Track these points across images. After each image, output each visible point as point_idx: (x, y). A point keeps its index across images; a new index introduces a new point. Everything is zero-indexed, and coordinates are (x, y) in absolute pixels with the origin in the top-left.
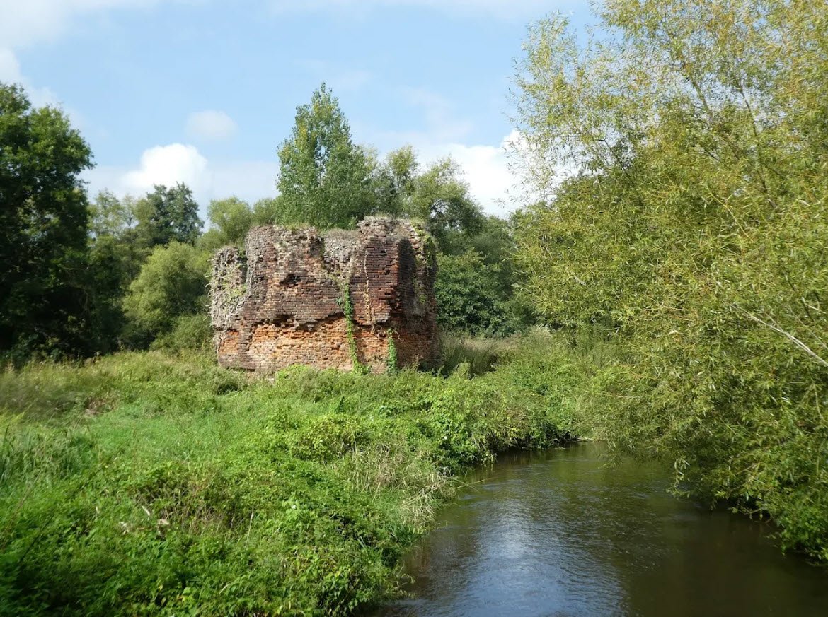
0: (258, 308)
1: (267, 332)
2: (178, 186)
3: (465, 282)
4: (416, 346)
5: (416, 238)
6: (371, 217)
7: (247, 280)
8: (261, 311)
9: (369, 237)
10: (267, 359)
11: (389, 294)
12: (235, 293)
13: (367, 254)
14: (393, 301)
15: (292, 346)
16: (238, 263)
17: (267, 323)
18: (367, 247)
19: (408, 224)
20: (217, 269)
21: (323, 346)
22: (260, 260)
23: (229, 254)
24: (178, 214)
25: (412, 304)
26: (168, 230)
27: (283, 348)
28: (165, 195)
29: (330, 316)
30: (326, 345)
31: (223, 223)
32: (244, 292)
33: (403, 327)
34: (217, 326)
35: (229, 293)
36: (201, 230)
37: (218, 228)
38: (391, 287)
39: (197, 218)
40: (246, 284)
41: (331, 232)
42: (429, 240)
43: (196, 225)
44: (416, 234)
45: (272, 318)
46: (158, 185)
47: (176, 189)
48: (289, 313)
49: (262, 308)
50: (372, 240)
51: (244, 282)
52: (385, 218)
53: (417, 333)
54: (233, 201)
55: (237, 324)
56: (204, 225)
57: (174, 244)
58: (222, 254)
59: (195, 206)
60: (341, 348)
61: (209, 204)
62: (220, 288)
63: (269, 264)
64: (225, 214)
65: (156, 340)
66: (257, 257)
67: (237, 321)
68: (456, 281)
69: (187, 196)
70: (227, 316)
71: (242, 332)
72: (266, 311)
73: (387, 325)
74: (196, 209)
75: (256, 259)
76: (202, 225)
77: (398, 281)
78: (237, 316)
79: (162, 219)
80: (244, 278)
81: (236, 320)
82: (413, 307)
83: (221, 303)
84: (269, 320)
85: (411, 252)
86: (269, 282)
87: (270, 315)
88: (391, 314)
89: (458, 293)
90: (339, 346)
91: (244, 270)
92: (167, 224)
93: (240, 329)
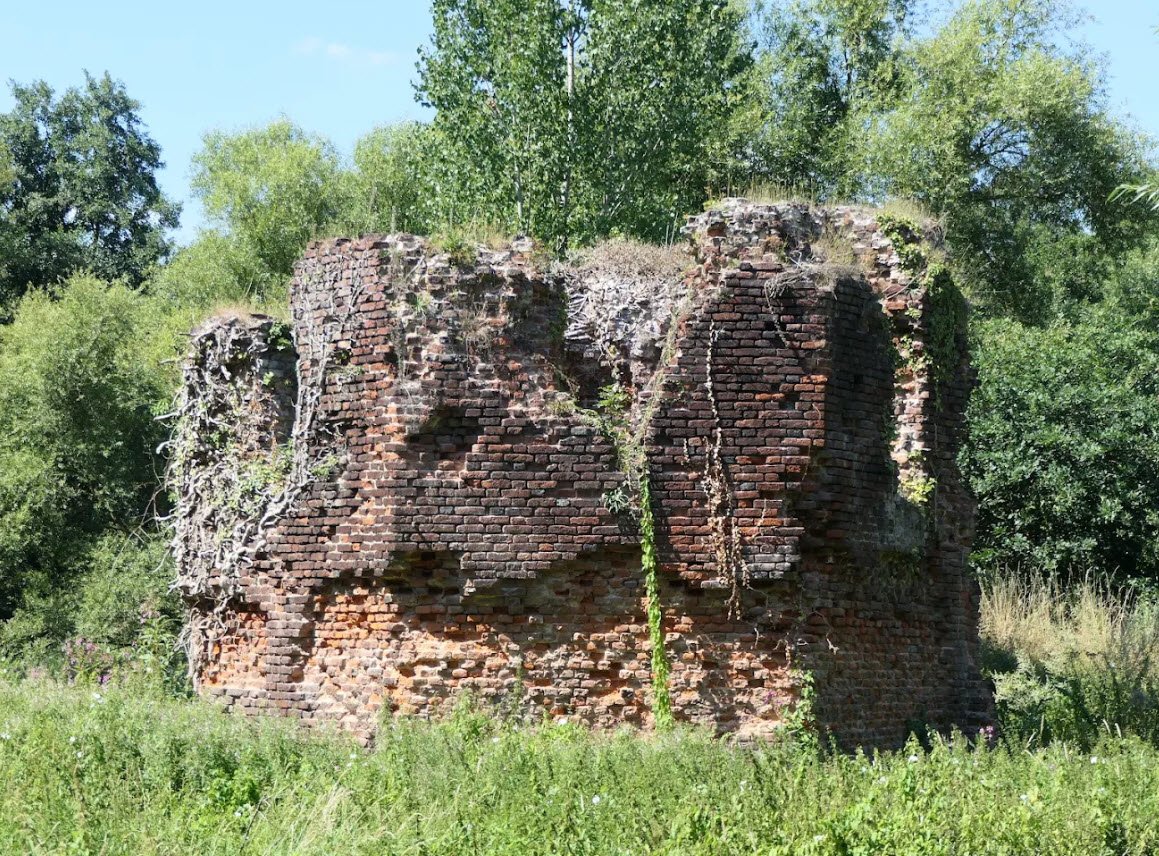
0: (333, 529)
1: (364, 615)
2: (92, 87)
3: (1084, 418)
4: (895, 664)
5: (894, 274)
6: (733, 202)
7: (296, 432)
8: (342, 540)
9: (724, 272)
10: (361, 710)
11: (794, 477)
12: (254, 474)
13: (715, 333)
14: (808, 504)
15: (453, 663)
16: (266, 369)
17: (365, 584)
18: (714, 309)
19: (867, 222)
20: (192, 393)
21: (560, 663)
22: (342, 357)
23: (234, 336)
24: (92, 182)
25: (880, 513)
26: (56, 236)
27: (419, 669)
28: (49, 120)
29: (583, 556)
30: (571, 662)
31: (248, 212)
32: (287, 471)
33: (849, 596)
34: (194, 592)
35: (235, 477)
36: (169, 234)
37: (226, 229)
38: (803, 450)
39: (153, 197)
40: (292, 442)
41: (597, 254)
42: (943, 279)
43: (154, 218)
44: (895, 259)
45: (379, 564)
46: (27, 82)
47: (84, 93)
48: (439, 546)
49: (348, 530)
50: (733, 282)
51: (283, 439)
52: (781, 205)
53: (901, 615)
54: (281, 136)
55: (260, 588)
56: (182, 219)
57: (82, 282)
58: (211, 337)
59: (151, 153)
60: (623, 673)
61: (200, 147)
62: (202, 459)
63: (372, 371)
64: (253, 183)
65: (18, 613)
66: (330, 348)
67: (262, 576)
68: (1056, 417)
69: (121, 121)
70: (227, 556)
71: (277, 612)
72: (360, 541)
73: (787, 588)
74: (154, 162)
75: (324, 353)
76: (171, 219)
77: (827, 429)
78: (261, 556)
79: (36, 201)
80: (287, 421)
81: (258, 569)
82: (884, 524)
83: (207, 511)
84: (368, 572)
85: (877, 321)
86: (370, 434)
87: (374, 555)
88: (801, 548)
89: (1063, 456)
90: (616, 666)
91: (284, 391)
92: (55, 214)
93: (271, 600)
